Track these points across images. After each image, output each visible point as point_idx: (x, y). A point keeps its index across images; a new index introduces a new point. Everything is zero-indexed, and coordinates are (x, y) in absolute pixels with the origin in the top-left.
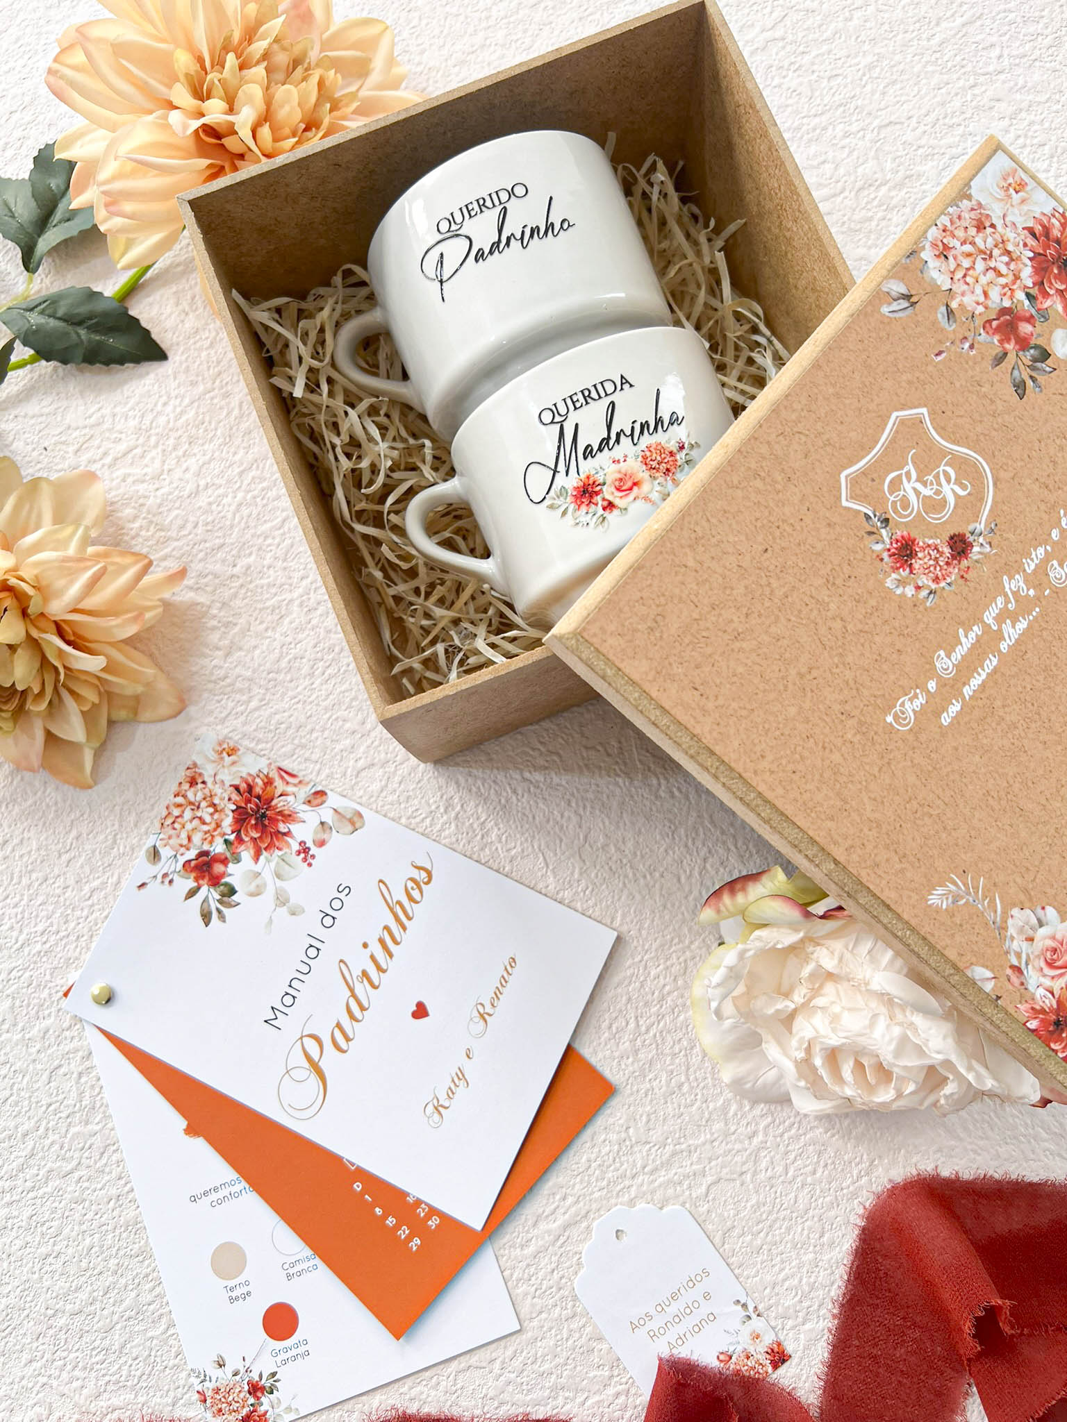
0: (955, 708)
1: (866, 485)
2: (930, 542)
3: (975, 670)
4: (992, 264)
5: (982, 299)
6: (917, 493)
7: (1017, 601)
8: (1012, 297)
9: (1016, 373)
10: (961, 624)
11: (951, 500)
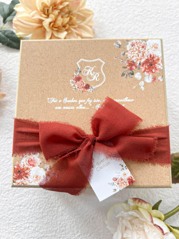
0: (60, 108)
1: (83, 64)
2: (84, 81)
3: (69, 106)
4: (139, 54)
5: (132, 57)
6: (90, 73)
7: (87, 104)
8: (137, 61)
9: (125, 72)
10: (75, 97)
11: (94, 79)
